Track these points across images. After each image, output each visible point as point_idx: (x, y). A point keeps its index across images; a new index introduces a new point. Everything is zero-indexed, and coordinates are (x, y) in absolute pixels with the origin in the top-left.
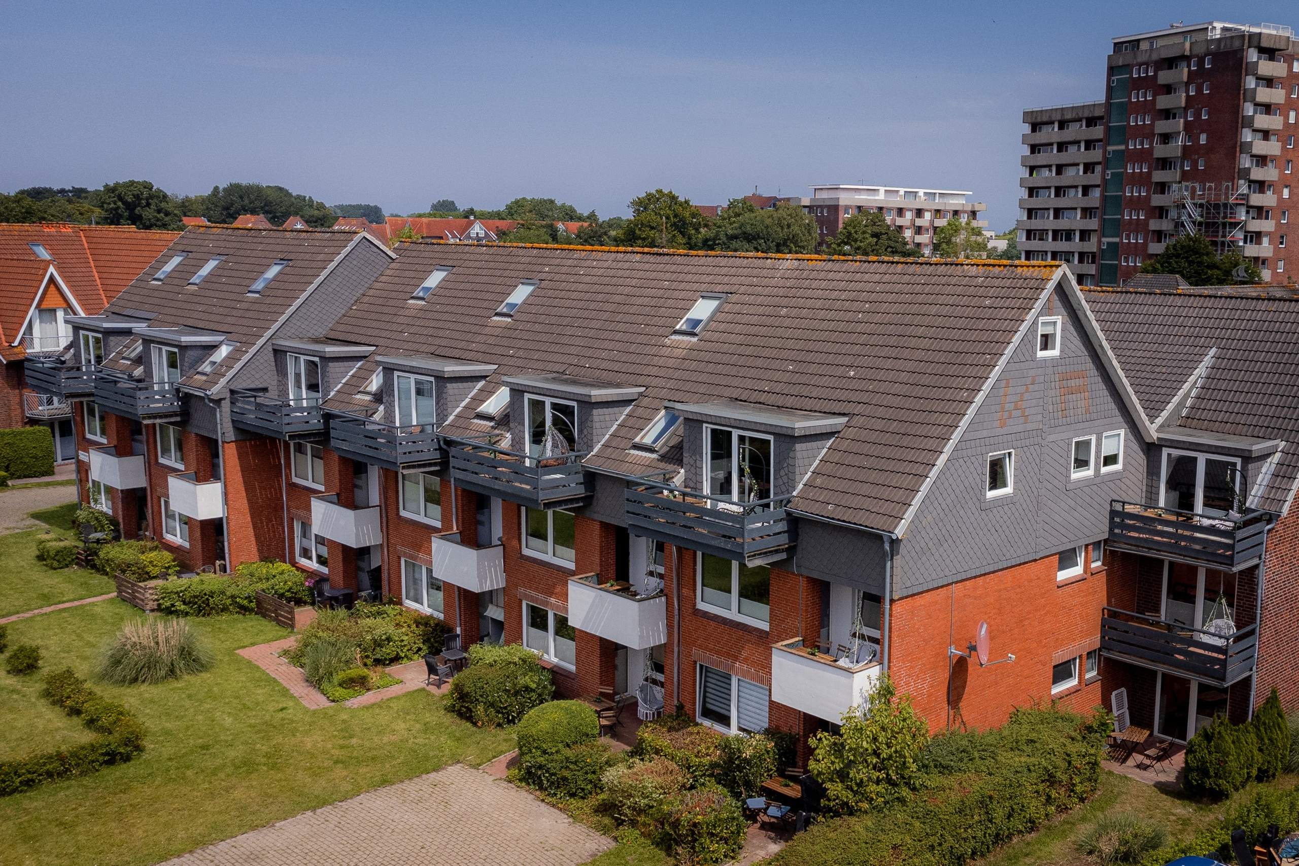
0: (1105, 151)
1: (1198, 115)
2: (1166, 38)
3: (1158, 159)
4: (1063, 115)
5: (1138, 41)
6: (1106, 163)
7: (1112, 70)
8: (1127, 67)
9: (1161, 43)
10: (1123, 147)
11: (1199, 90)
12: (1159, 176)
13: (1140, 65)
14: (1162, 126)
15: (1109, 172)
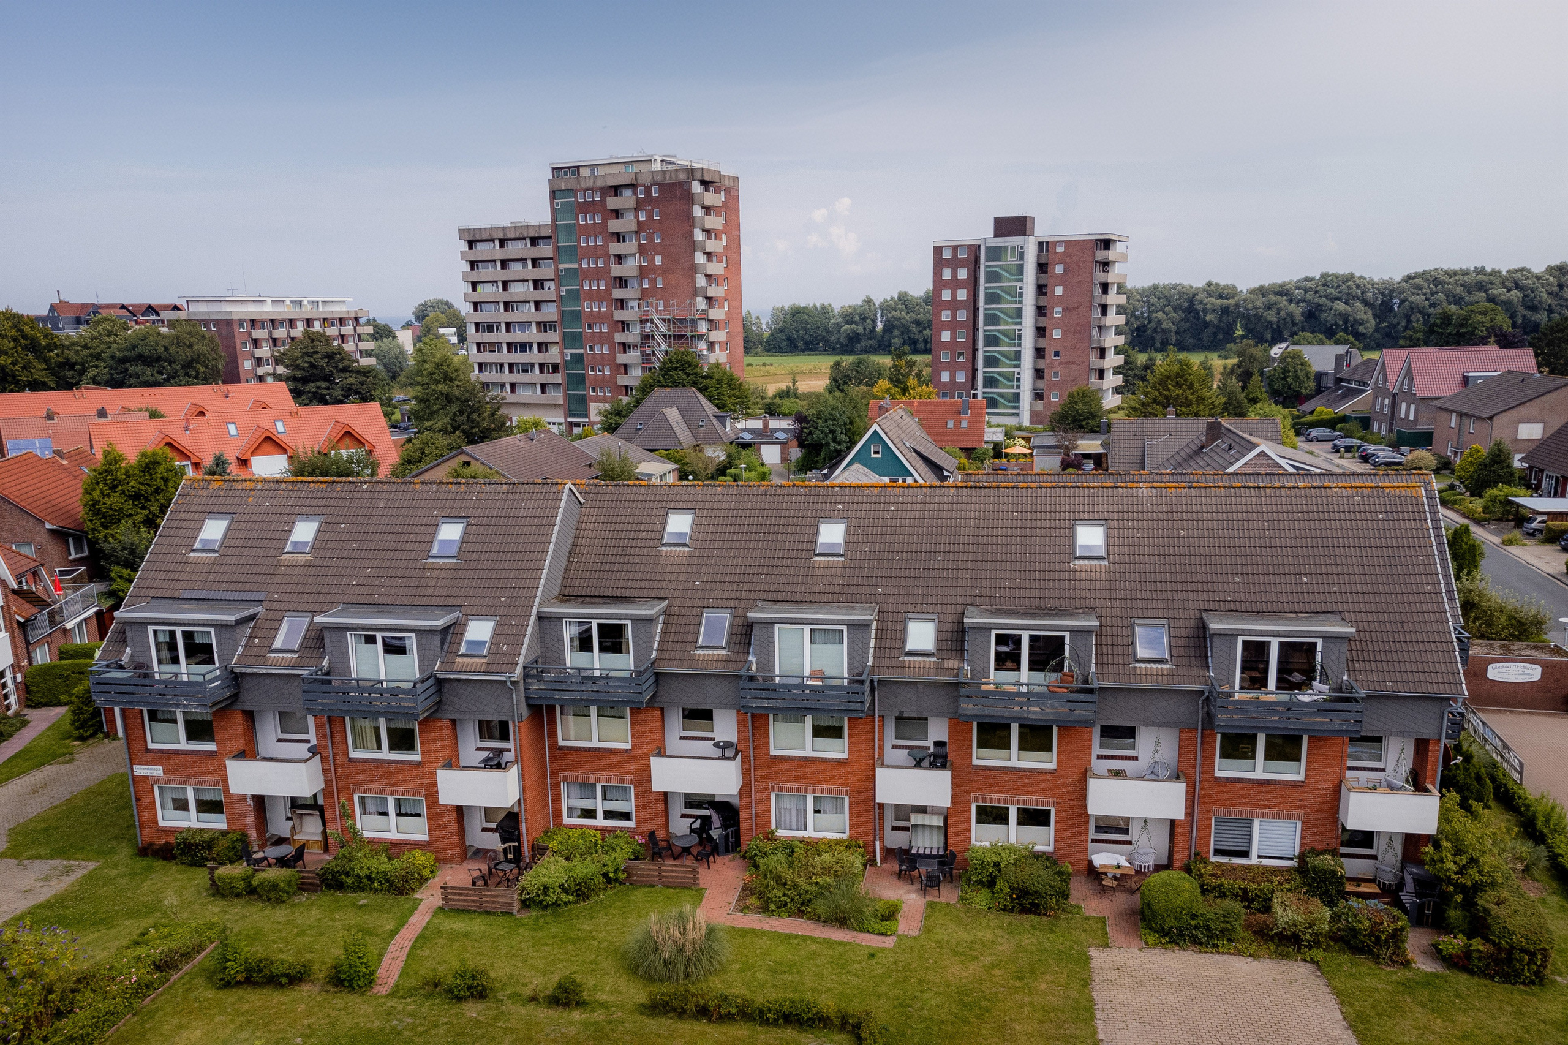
0: (557, 269)
1: (651, 239)
2: (607, 167)
3: (615, 278)
4: (505, 233)
5: (578, 167)
6: (559, 280)
7: (554, 193)
8: (572, 192)
9: (602, 171)
10: (576, 266)
11: (649, 216)
12: (618, 293)
13: (585, 190)
14: (615, 248)
15: (563, 288)
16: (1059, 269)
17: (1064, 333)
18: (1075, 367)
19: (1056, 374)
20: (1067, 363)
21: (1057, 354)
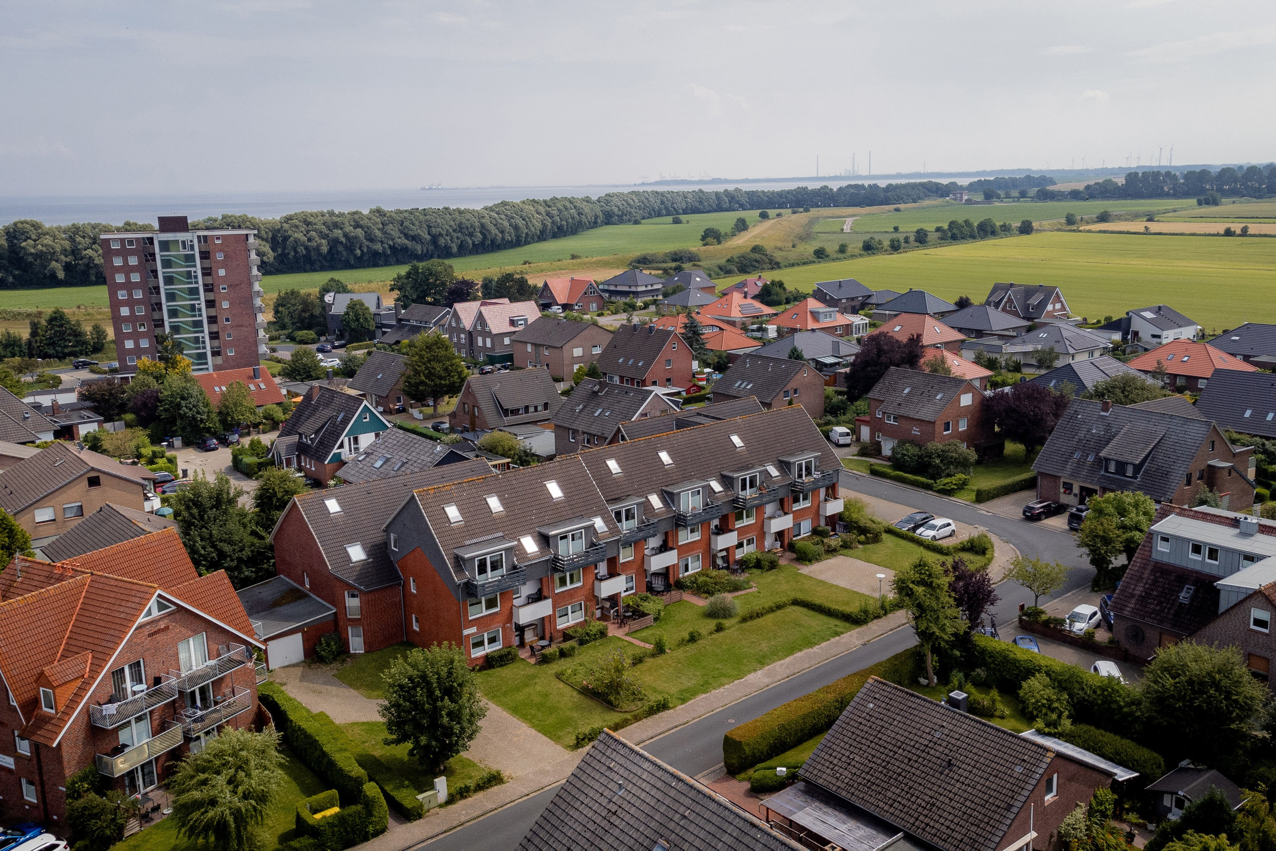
16: (220, 257)
17: (231, 304)
18: (244, 329)
19: (229, 335)
20: (238, 326)
21: (227, 320)
